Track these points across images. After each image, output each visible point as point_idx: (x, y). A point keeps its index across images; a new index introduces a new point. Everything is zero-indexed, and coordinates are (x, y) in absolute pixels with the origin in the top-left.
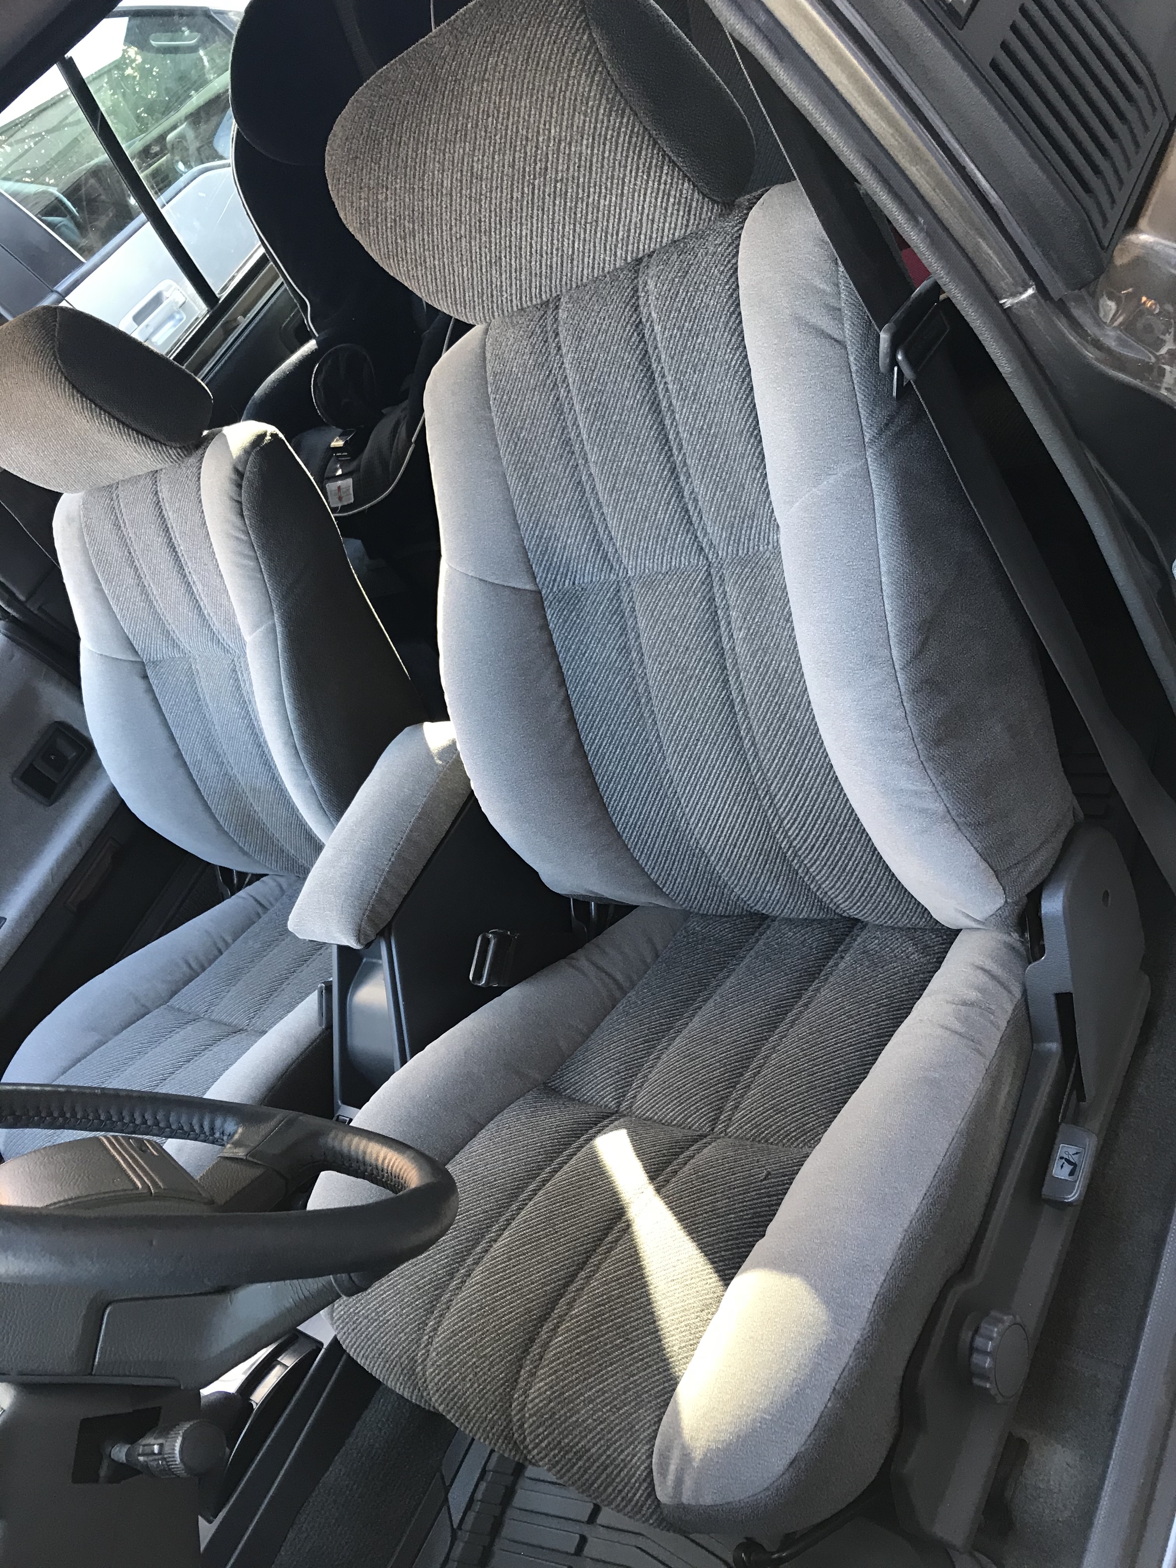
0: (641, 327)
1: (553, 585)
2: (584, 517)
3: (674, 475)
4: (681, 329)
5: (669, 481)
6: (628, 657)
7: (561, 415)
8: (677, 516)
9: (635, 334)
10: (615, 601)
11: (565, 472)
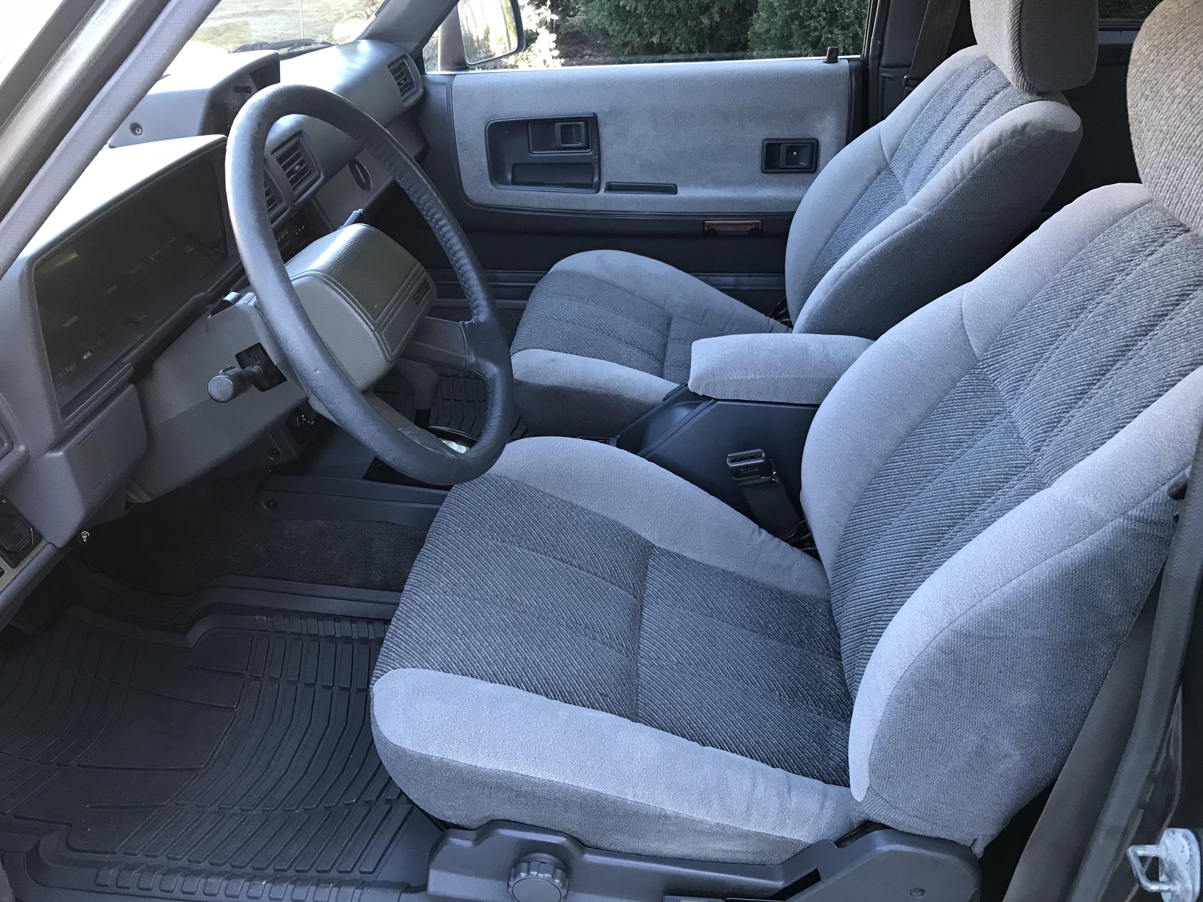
0: (1185, 297)
1: (986, 367)
2: (1035, 355)
3: (1081, 396)
4: (1188, 325)
5: (1074, 395)
6: (954, 449)
7: (1102, 290)
8: (1053, 417)
9: (1176, 298)
10: (990, 416)
11: (1061, 321)
